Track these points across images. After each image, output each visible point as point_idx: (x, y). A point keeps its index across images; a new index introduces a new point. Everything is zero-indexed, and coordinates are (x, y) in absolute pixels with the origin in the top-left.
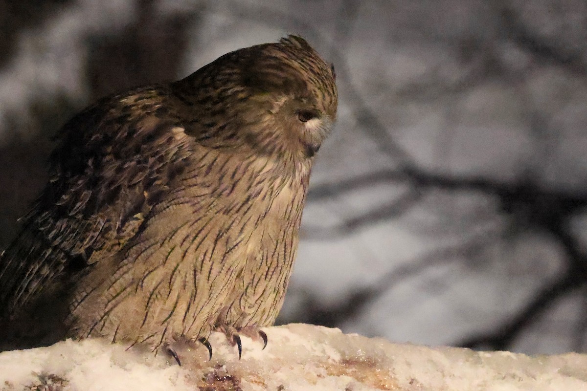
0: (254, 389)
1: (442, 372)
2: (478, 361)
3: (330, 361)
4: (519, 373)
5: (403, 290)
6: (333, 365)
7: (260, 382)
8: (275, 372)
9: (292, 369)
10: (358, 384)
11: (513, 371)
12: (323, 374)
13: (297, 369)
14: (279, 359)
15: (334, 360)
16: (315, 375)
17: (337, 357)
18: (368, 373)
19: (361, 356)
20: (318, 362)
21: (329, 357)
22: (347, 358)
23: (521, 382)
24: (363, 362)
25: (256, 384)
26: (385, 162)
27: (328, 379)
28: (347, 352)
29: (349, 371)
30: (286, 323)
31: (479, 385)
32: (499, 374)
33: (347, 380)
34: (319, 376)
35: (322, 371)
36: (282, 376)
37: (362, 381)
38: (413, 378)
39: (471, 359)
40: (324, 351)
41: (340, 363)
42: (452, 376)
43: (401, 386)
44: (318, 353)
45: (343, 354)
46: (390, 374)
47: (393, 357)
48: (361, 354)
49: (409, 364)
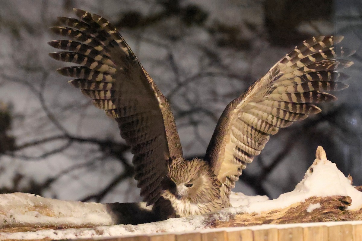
0: (1, 216)
1: (71, 210)
2: (84, 206)
3: (30, 206)
4: (98, 210)
5: (65, 178)
6: (31, 208)
7: (4, 214)
8: (10, 210)
9: (16, 209)
10: (40, 214)
11: (97, 209)
12: (27, 211)
13: (17, 209)
14: (11, 205)
15: (31, 206)
16: (24, 211)
17: (32, 205)
18: (44, 210)
19: (41, 204)
20: (26, 207)
21: (29, 205)
22: (36, 205)
23: (99, 213)
24: (42, 206)
25: (2, 214)
26: (59, 133)
27: (29, 212)
28: (36, 203)
29: (37, 209)
30: (14, 192)
31: (84, 215)
32: (91, 210)
33: (36, 213)
34: (26, 211)
35: (27, 210)
36: (12, 211)
37: (42, 213)
38: (60, 212)
39: (81, 205)
40: (27, 203)
41: (33, 206)
42: (74, 211)
43: (56, 215)
44: (25, 203)
45: (34, 203)
46: (52, 210)
47: (53, 205)
48: (41, 203)
49: (59, 207)
